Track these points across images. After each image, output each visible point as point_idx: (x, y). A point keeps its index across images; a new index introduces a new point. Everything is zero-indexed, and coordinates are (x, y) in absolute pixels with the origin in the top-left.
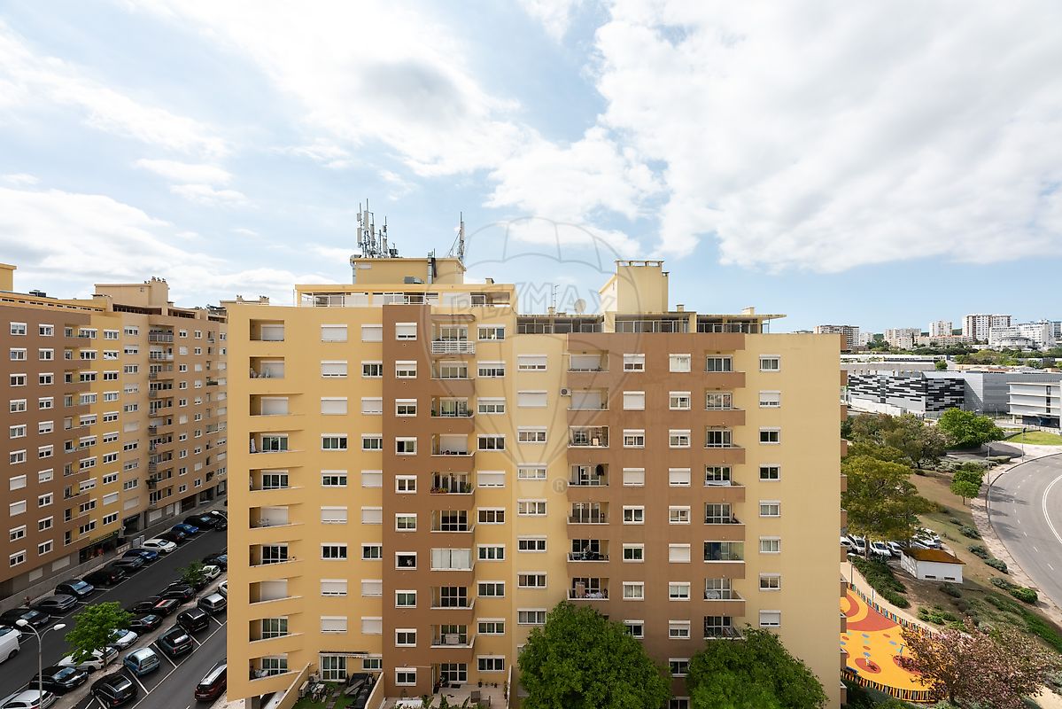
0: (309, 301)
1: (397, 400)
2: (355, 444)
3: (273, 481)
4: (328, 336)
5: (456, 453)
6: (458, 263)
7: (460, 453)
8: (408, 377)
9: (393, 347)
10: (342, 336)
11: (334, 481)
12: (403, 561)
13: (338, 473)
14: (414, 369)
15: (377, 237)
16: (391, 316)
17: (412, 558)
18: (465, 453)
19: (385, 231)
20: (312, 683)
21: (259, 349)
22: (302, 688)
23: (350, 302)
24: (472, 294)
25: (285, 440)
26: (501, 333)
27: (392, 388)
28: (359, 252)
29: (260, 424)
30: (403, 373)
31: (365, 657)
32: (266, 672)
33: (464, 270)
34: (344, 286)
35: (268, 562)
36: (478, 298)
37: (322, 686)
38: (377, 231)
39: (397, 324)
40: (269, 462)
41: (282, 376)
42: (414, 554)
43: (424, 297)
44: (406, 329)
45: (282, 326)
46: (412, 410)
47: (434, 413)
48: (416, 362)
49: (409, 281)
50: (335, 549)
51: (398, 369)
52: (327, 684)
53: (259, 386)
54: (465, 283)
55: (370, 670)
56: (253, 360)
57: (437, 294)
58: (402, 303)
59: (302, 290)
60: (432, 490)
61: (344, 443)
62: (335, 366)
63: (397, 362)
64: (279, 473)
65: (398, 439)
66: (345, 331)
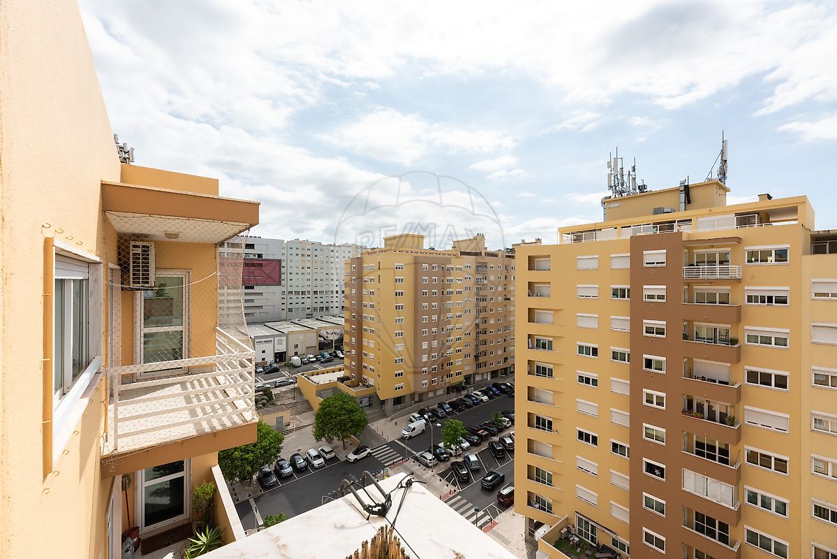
0: (568, 239)
1: (645, 321)
2: (605, 354)
3: (543, 371)
4: (582, 265)
5: (715, 381)
6: (719, 184)
7: (720, 382)
8: (656, 300)
9: (640, 273)
10: (594, 264)
11: (587, 381)
12: (651, 468)
13: (592, 375)
14: (664, 293)
15: (625, 178)
16: (638, 245)
17: (661, 470)
18: (727, 383)
19: (634, 170)
20: (569, 531)
21: (534, 276)
22: (563, 531)
23: (601, 237)
24: (736, 214)
25: (550, 342)
26: (781, 255)
27: (640, 310)
28: (610, 193)
29: (534, 329)
30: (651, 297)
31: (614, 536)
32: (537, 506)
33: (726, 190)
34: (595, 224)
35: (539, 428)
36: (744, 218)
37: (577, 539)
38: (626, 172)
39: (644, 252)
40: (540, 357)
41: (549, 296)
42: (664, 466)
43: (676, 224)
44: (656, 256)
45: (548, 259)
46: (660, 332)
47: (685, 337)
48: (665, 287)
49: (658, 211)
50: (587, 436)
51: (646, 293)
53: (534, 302)
54: (728, 203)
55: (618, 550)
56: (530, 283)
57: (691, 220)
58: (651, 233)
59: (563, 231)
60: (684, 412)
61: (595, 351)
62: (588, 289)
63: (645, 287)
64: (547, 366)
65: (645, 356)
66: (596, 261)
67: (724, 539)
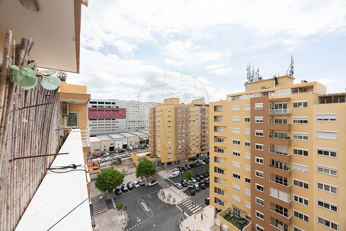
0: (230, 99)
1: (256, 130)
2: (242, 144)
3: (220, 151)
4: (234, 109)
5: (282, 154)
7: (284, 154)
8: (259, 122)
9: (254, 112)
10: (238, 109)
11: (236, 154)
12: (259, 187)
13: (238, 152)
14: (262, 120)
15: (255, 74)
16: (253, 101)
17: (262, 188)
18: (287, 154)
19: (258, 71)
20: (230, 213)
21: (217, 114)
22: (227, 212)
23: (242, 98)
24: (291, 89)
25: (223, 139)
26: (305, 105)
27: (253, 128)
28: (248, 81)
29: (217, 134)
30: (258, 121)
31: (246, 214)
32: (218, 203)
34: (240, 93)
35: (219, 173)
36: (295, 90)
37: (233, 215)
38: (255, 72)
39: (255, 104)
40: (219, 145)
41: (222, 121)
42: (263, 186)
43: (269, 93)
44: (259, 106)
45: (221, 107)
46: (261, 134)
47: (270, 136)
48: (263, 117)
49: (263, 88)
50: (237, 175)
51: (256, 120)
52: (234, 216)
53: (217, 124)
55: (248, 220)
56: (215, 117)
57: (275, 91)
58: (260, 96)
59: (228, 96)
60: (270, 165)
61: (239, 143)
62: (237, 118)
63: (255, 117)
64: (222, 149)
65: (256, 144)
66: (239, 107)
67: (286, 215)
